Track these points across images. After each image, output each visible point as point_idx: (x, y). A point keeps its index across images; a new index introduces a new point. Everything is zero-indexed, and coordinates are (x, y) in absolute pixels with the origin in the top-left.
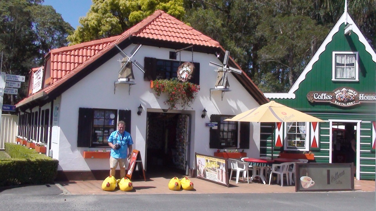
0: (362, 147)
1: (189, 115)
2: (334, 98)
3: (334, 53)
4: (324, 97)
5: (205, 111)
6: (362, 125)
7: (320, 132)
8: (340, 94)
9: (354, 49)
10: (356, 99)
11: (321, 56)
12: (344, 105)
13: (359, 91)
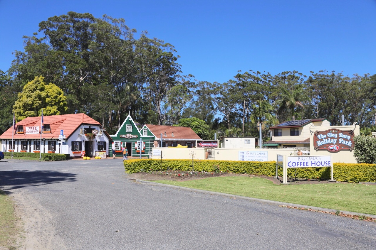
0: (133, 148)
1: (92, 142)
2: (126, 137)
3: (126, 125)
4: (124, 136)
5: (97, 141)
6: (133, 143)
7: (123, 145)
8: (128, 135)
9: (131, 124)
10: (132, 137)
11: (123, 126)
12: (128, 138)
13: (132, 135)
